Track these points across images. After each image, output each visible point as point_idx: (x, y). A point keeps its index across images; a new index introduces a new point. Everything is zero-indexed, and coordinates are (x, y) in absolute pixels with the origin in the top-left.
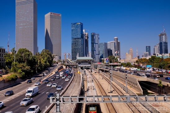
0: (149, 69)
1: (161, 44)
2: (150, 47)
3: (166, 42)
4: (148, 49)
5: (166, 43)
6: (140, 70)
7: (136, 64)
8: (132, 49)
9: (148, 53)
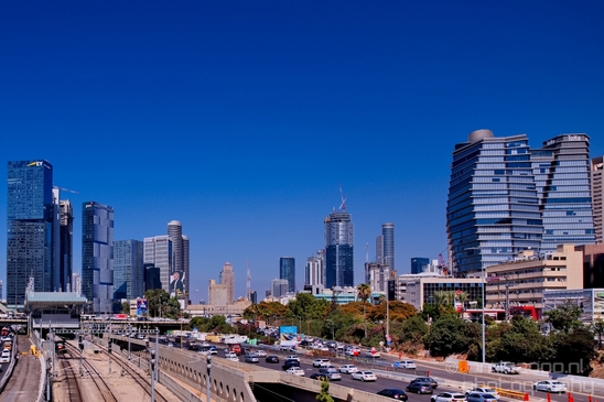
0: (287, 339)
1: (330, 251)
2: (292, 260)
3: (347, 246)
4: (287, 267)
5: (347, 249)
6: (258, 343)
7: (242, 322)
8: (231, 268)
9: (285, 282)
